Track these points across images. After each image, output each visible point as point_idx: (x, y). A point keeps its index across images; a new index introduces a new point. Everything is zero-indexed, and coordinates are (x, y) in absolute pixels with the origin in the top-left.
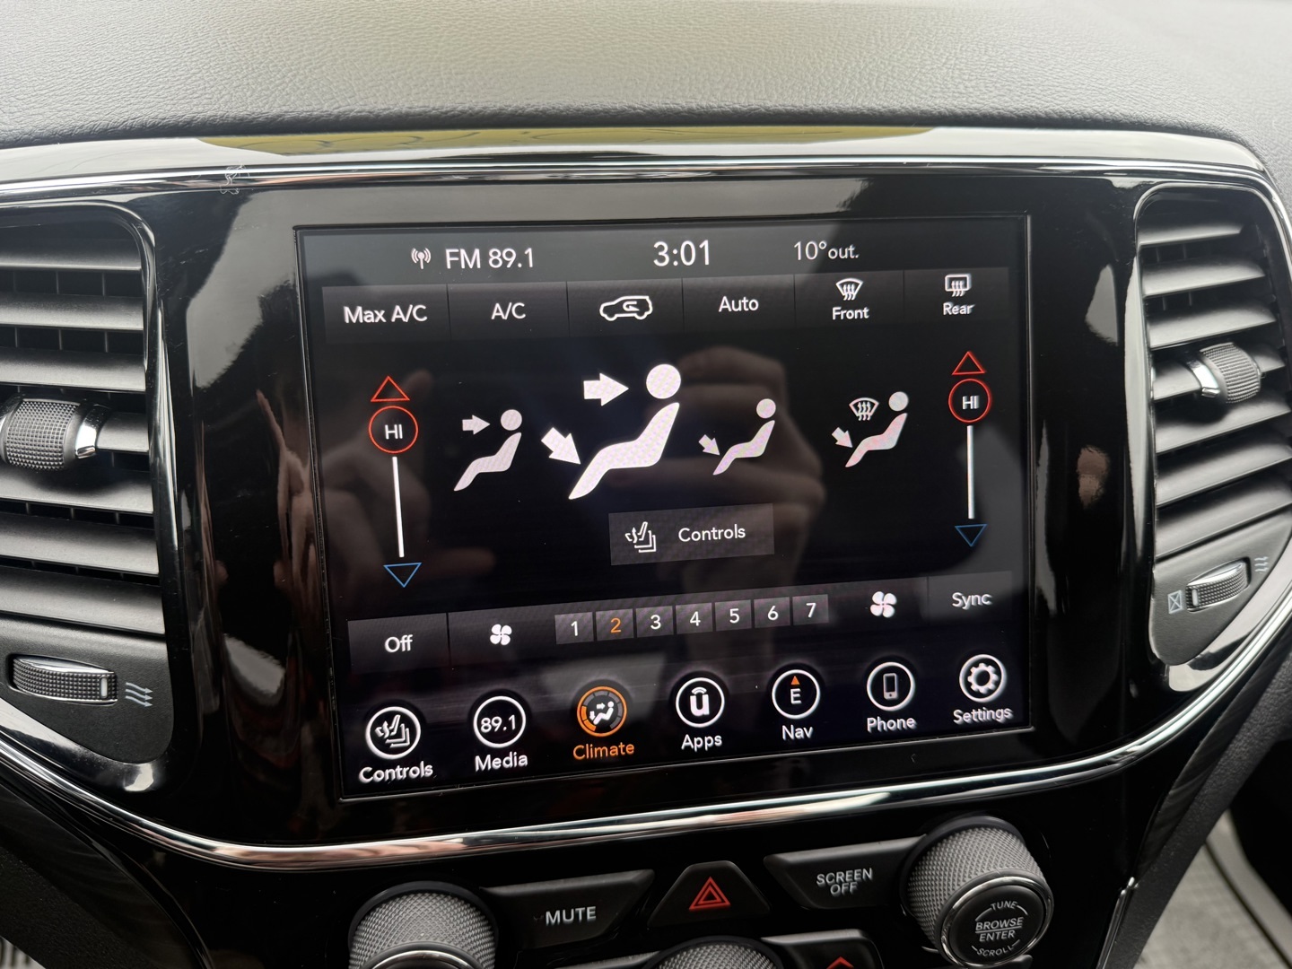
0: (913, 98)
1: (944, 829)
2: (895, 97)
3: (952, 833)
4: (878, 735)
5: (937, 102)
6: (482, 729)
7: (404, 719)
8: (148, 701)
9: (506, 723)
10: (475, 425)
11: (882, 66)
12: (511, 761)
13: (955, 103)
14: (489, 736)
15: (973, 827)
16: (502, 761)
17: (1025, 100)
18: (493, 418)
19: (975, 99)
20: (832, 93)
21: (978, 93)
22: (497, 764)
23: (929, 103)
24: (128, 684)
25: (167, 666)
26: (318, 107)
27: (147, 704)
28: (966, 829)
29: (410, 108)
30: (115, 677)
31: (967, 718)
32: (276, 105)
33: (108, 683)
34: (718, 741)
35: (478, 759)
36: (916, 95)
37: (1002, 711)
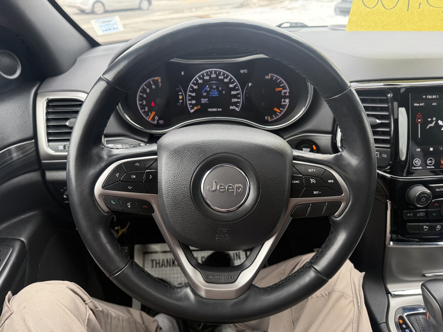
7: (419, 161)
8: (386, 156)
9: (432, 162)
10: (429, 119)
12: (432, 167)
14: (429, 163)
18: (432, 119)
24: (383, 154)
25: (391, 151)
33: (379, 154)
35: (428, 166)
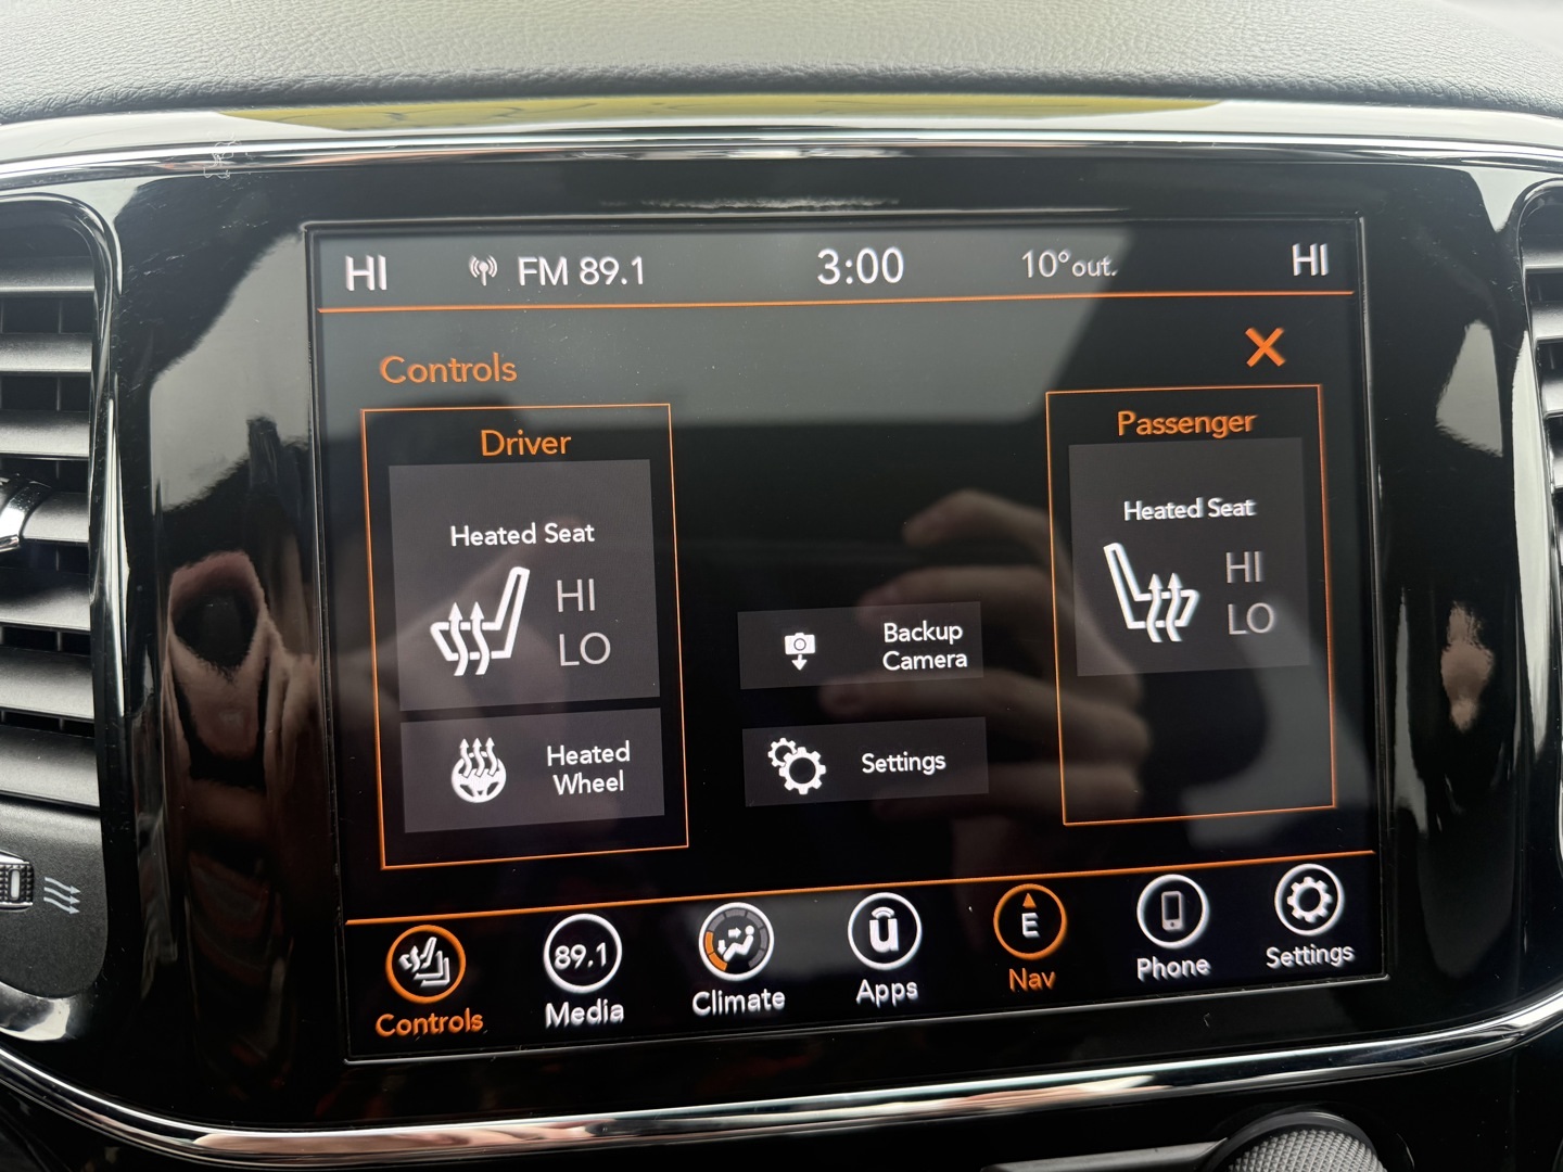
0: (1189, 61)
1: (1254, 1130)
2: (1162, 60)
3: (1267, 1136)
4: (1154, 985)
5: (1223, 66)
6: (557, 962)
8: (75, 906)
9: (596, 956)
11: (1143, 24)
12: (599, 1013)
13: (1249, 68)
14: (570, 974)
15: (1299, 1128)
16: (586, 1012)
17: (1349, 66)
19: (1276, 64)
20: (1073, 54)
21: (1281, 57)
22: (578, 1016)
23: (1212, 68)
24: (47, 879)
25: (101, 853)
26: (351, 69)
27: (73, 910)
28: (1289, 1130)
29: (477, 70)
30: (32, 870)
31: (1287, 959)
32: (293, 68)
33: (21, 877)
34: (912, 991)
35: (550, 1007)
36: (1192, 59)
37: (1339, 950)
